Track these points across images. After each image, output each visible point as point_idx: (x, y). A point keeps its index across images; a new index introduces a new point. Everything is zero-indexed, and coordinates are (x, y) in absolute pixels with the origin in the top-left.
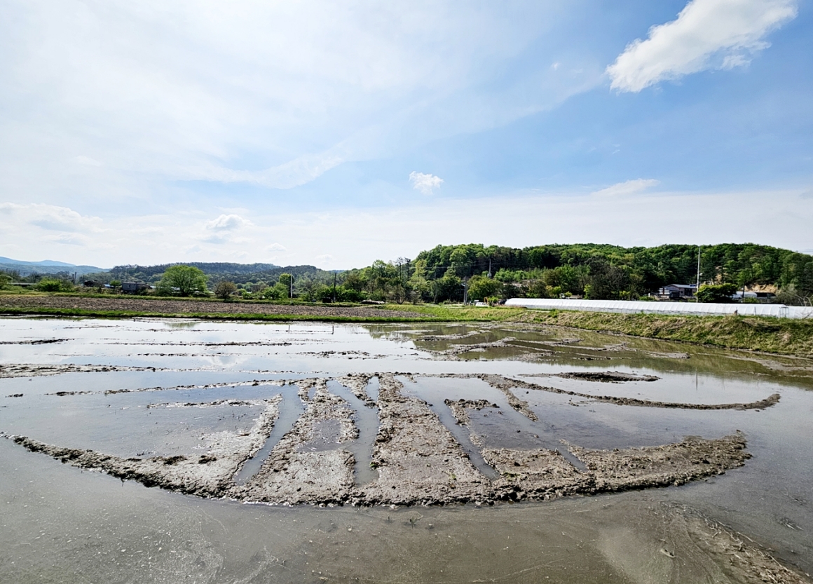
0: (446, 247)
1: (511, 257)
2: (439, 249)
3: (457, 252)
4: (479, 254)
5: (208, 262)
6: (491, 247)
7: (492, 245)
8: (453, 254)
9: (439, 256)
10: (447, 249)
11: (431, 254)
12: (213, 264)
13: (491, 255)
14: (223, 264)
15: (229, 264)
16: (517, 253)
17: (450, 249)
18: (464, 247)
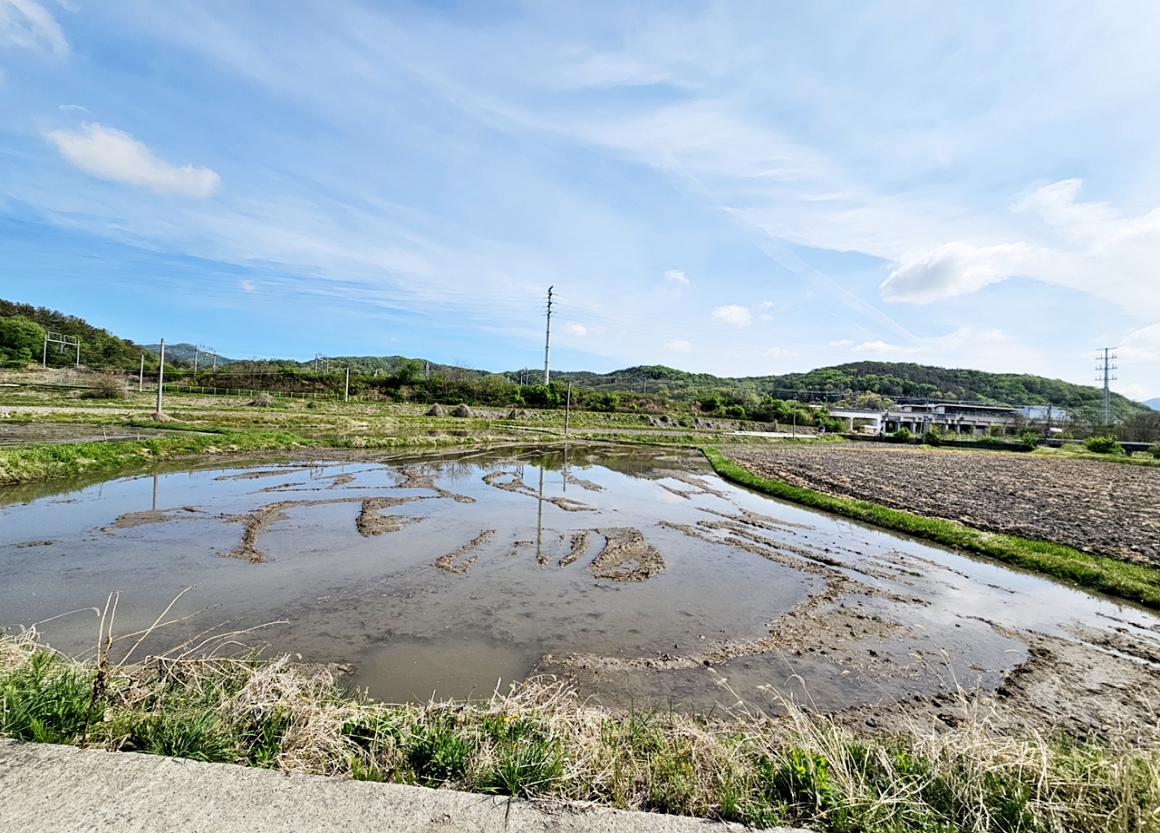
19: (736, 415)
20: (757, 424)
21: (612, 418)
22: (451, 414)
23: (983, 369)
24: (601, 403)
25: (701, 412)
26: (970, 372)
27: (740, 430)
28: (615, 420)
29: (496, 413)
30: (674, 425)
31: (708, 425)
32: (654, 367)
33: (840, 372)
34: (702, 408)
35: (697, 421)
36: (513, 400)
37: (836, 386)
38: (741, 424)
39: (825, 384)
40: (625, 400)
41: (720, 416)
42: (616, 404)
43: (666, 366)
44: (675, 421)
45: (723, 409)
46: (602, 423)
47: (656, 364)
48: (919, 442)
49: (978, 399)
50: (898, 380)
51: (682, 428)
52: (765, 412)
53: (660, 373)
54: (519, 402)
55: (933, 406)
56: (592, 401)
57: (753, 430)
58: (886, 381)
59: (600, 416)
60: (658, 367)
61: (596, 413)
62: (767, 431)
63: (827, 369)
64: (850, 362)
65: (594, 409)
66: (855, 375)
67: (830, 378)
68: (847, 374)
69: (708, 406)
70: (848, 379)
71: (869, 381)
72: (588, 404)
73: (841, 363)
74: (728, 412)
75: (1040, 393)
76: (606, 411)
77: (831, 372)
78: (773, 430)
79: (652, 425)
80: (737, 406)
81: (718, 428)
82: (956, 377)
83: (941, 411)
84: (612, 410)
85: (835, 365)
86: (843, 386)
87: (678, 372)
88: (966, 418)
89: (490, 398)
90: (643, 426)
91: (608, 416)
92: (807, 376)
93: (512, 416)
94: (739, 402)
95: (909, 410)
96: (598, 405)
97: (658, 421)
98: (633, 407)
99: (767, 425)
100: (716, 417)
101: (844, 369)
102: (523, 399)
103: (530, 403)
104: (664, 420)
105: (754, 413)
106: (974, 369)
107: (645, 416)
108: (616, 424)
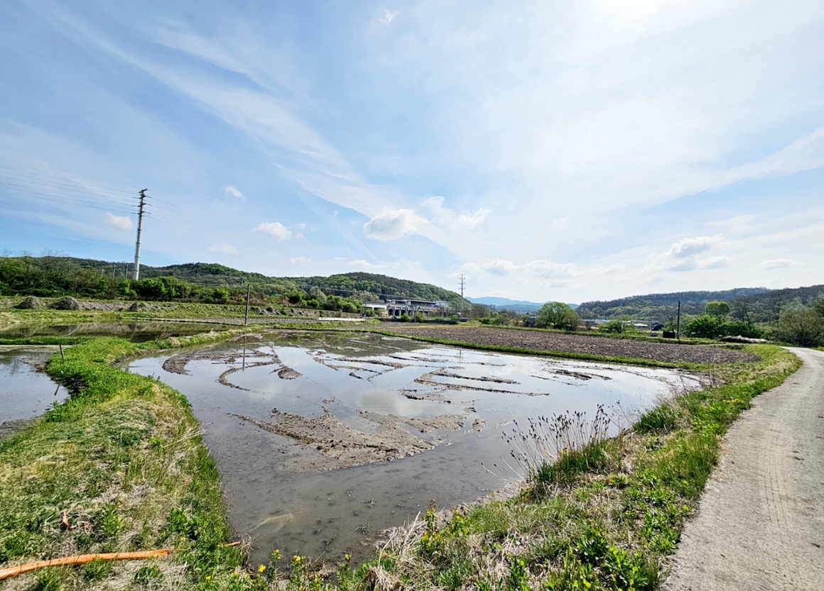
19: (313, 306)
20: (329, 312)
21: (229, 309)
22: (51, 307)
23: (414, 281)
24: (212, 296)
25: (290, 304)
26: (409, 282)
27: (321, 316)
28: (231, 310)
29: (111, 306)
30: (278, 314)
31: (300, 313)
32: (211, 265)
33: (348, 278)
34: (290, 302)
35: (292, 311)
36: (123, 293)
37: (347, 287)
38: (320, 312)
39: (341, 285)
40: (232, 294)
41: (303, 307)
42: (227, 297)
43: (222, 265)
44: (277, 311)
45: (305, 302)
46: (222, 314)
47: (213, 263)
49: (415, 297)
50: (378, 284)
51: (284, 316)
52: (331, 304)
53: (217, 270)
54: (131, 295)
55: (405, 301)
56: (205, 295)
57: (328, 316)
58: (373, 285)
59: (219, 307)
60: (215, 265)
61: (214, 305)
62: (336, 317)
63: (340, 275)
64: (352, 272)
65: (208, 302)
66: (357, 280)
67: (343, 281)
68: (353, 279)
69: (294, 300)
70: (354, 283)
71: (364, 284)
72: (201, 298)
73: (348, 273)
74: (308, 304)
75: (436, 294)
76: (219, 303)
77: (343, 278)
78: (339, 316)
79: (262, 314)
80: (314, 300)
81: (307, 316)
83: (410, 303)
84: (224, 302)
85: (344, 273)
86: (351, 287)
87: (233, 271)
88: (421, 307)
89: (95, 290)
90: (254, 315)
91: (225, 308)
92: (328, 279)
93: (132, 308)
94: (314, 297)
95: (394, 303)
96: (211, 298)
97: (265, 311)
98: (241, 300)
99: (335, 313)
100: (302, 307)
101: (349, 275)
102: (134, 292)
103: (143, 295)
104: (269, 310)
105: (325, 305)
106: (411, 280)
107: (255, 307)
108: (233, 314)
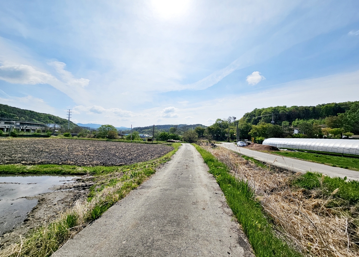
0: (259, 109)
1: (306, 111)
2: (255, 111)
3: (265, 111)
4: (281, 111)
5: (162, 125)
6: (292, 107)
7: (293, 106)
8: (263, 112)
9: (255, 114)
10: (259, 110)
11: (250, 114)
12: (164, 125)
13: (290, 111)
14: (167, 125)
15: (170, 125)
16: (311, 109)
17: (262, 110)
18: (271, 108)
23: (35, 111)
26: (30, 111)
48: (7, 136)
49: (33, 121)
55: (15, 122)
75: (53, 120)
82: (25, 112)
83: (18, 124)
88: (28, 127)
95: (3, 123)
